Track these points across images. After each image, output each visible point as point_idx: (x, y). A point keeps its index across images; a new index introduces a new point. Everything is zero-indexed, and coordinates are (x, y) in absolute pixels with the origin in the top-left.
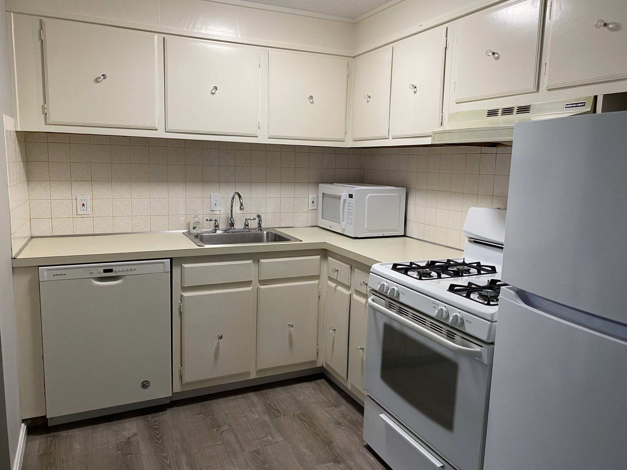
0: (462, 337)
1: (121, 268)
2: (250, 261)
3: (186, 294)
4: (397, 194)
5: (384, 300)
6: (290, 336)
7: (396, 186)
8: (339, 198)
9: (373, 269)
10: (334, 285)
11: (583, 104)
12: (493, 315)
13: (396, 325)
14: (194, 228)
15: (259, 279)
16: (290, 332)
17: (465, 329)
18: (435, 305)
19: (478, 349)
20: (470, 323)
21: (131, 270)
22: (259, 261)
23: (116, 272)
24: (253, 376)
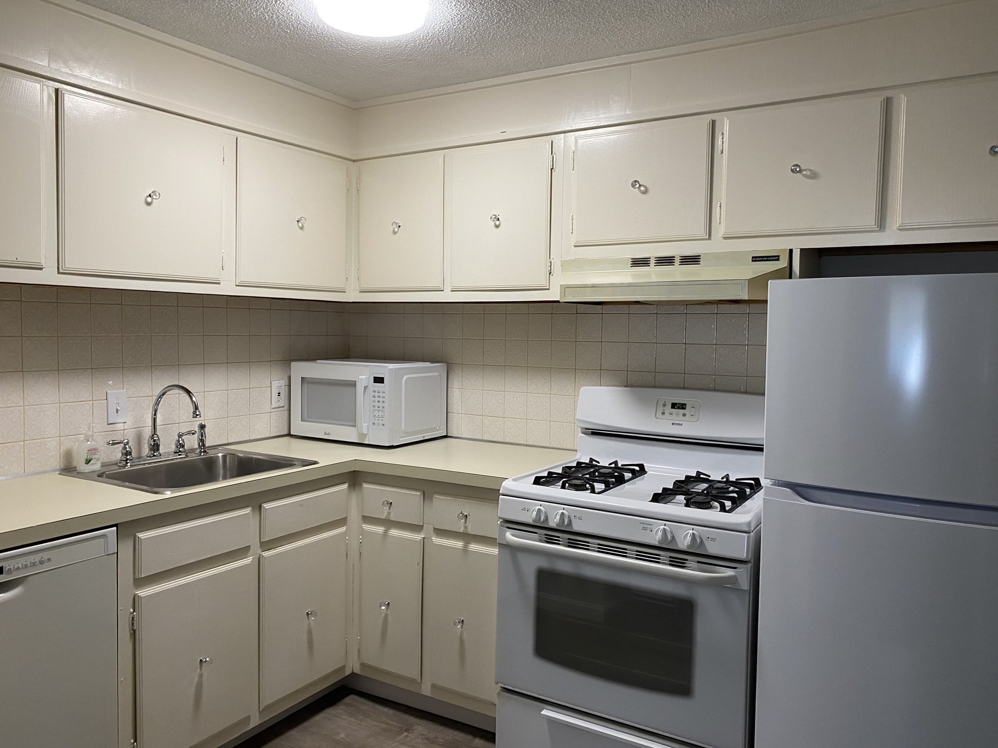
0: (699, 562)
1: (20, 563)
2: (248, 510)
3: (143, 593)
5: (536, 533)
6: (310, 632)
7: (432, 362)
8: (353, 384)
9: (505, 488)
10: (380, 529)
11: (776, 258)
12: (749, 524)
13: (564, 567)
14: (88, 462)
15: (262, 541)
16: (309, 624)
17: (706, 550)
18: (645, 526)
19: (730, 573)
20: (713, 540)
21: (41, 562)
22: (260, 507)
23: (10, 571)
24: (255, 721)
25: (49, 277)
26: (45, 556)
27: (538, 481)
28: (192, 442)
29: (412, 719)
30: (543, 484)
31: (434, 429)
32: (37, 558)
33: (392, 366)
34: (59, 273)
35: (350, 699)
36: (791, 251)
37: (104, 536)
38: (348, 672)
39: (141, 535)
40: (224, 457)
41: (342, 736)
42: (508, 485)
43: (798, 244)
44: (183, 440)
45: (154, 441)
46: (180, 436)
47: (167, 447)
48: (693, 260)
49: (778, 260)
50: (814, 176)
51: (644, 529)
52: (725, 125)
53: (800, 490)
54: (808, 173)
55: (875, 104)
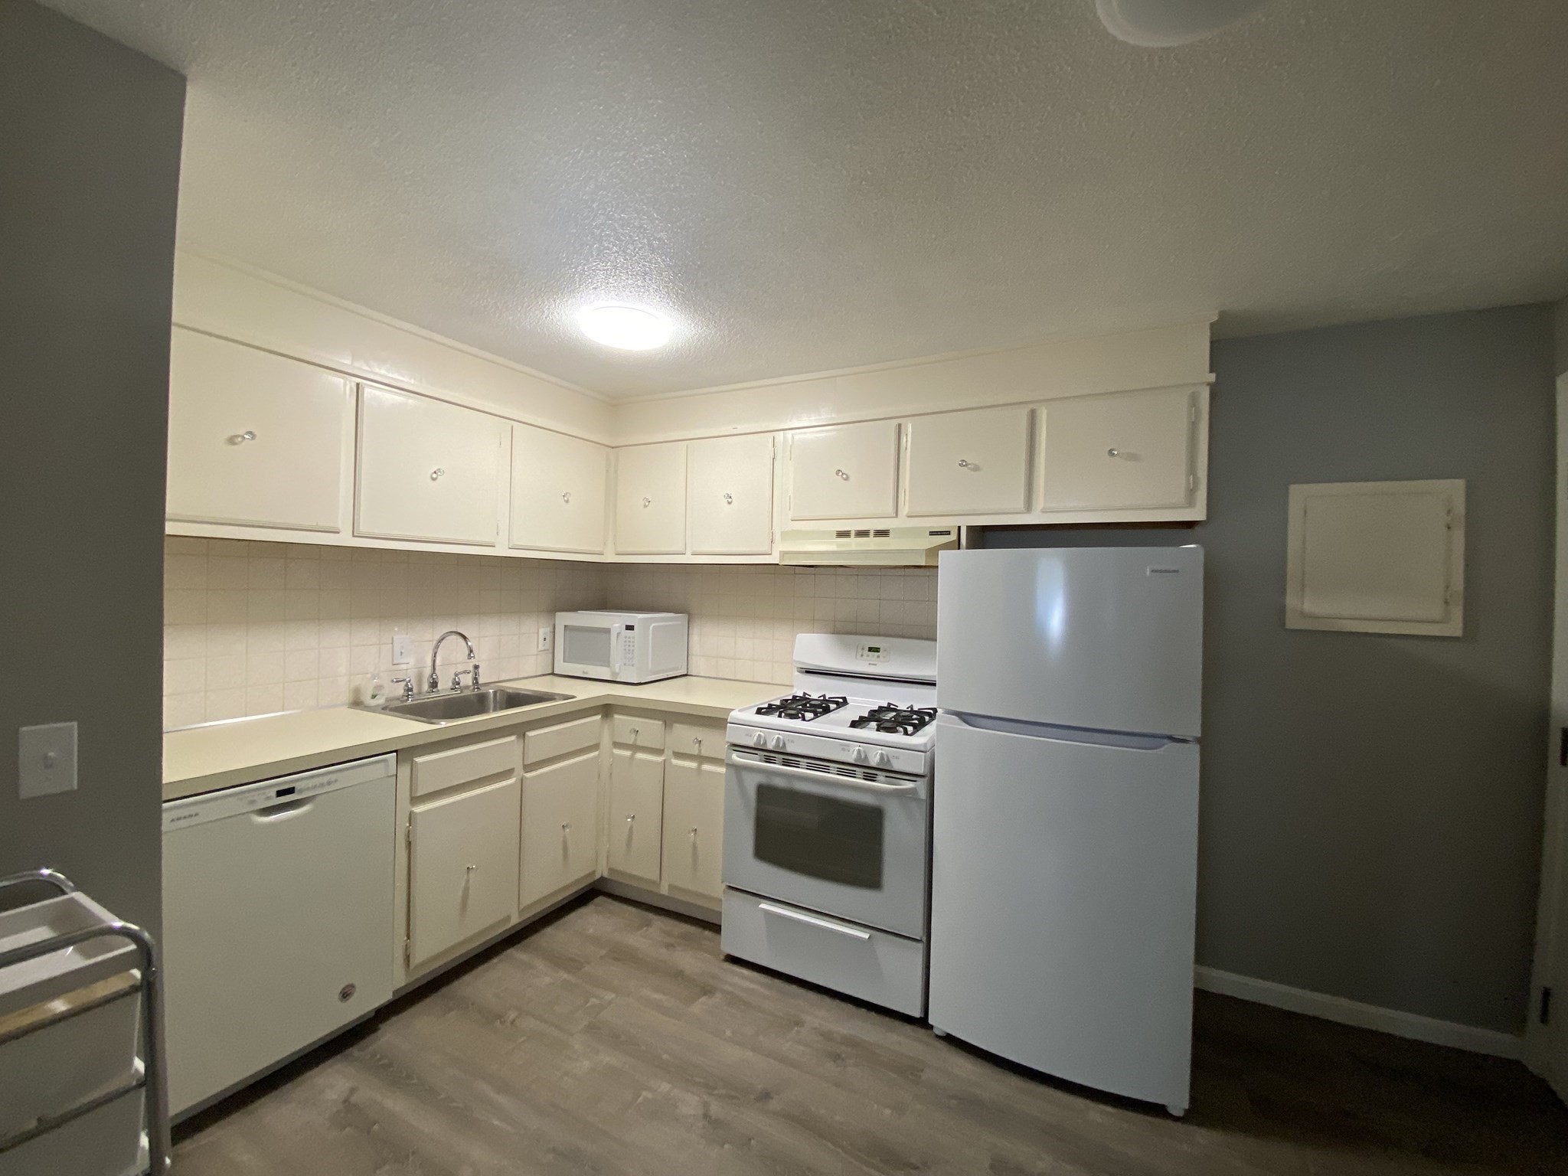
0: (887, 777)
1: (311, 783)
2: (513, 738)
3: (419, 809)
4: (679, 623)
5: (757, 754)
6: (565, 843)
7: (676, 613)
8: (607, 631)
9: (732, 718)
10: (628, 753)
11: (948, 533)
12: (925, 745)
13: (780, 783)
14: (374, 697)
15: (525, 763)
16: (564, 837)
17: (892, 767)
18: (845, 747)
19: (909, 785)
20: (897, 758)
21: (329, 783)
22: (524, 735)
23: (301, 791)
24: (515, 920)
25: (345, 539)
26: (333, 777)
27: (759, 711)
28: (467, 680)
29: (651, 916)
30: (764, 714)
31: (676, 669)
32: (325, 779)
33: (640, 616)
34: (354, 536)
35: (600, 899)
36: (959, 528)
37: (384, 760)
38: (598, 876)
39: (419, 760)
40: (495, 693)
41: (591, 931)
42: (735, 715)
43: (965, 522)
44: (459, 678)
45: (433, 679)
46: (456, 675)
47: (445, 685)
48: (882, 533)
49: (949, 534)
50: (976, 468)
51: (843, 749)
52: (909, 428)
53: (965, 717)
54: (972, 466)
55: (1023, 415)
